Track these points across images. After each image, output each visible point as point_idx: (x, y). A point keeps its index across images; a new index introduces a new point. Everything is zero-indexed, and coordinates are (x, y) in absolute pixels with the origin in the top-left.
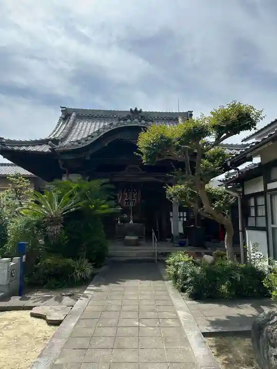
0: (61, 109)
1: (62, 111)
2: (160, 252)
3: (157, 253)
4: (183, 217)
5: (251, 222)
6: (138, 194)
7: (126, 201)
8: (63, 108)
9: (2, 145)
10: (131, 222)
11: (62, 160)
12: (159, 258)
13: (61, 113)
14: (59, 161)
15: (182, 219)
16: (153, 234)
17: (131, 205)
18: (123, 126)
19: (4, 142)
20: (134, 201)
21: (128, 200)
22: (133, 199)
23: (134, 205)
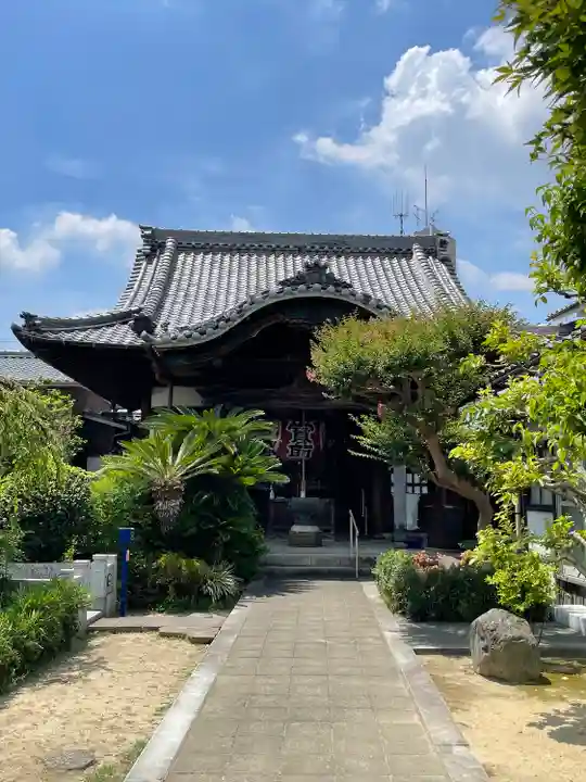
0: (141, 232)
1: (142, 236)
2: (364, 557)
3: (360, 559)
4: (420, 485)
6: (318, 431)
7: (292, 447)
8: (146, 229)
9: (36, 330)
10: (303, 495)
12: (364, 569)
13: (141, 241)
15: (417, 489)
16: (352, 519)
17: (303, 456)
18: (291, 297)
19: (39, 325)
20: (311, 447)
21: (296, 446)
22: (308, 444)
23: (308, 456)
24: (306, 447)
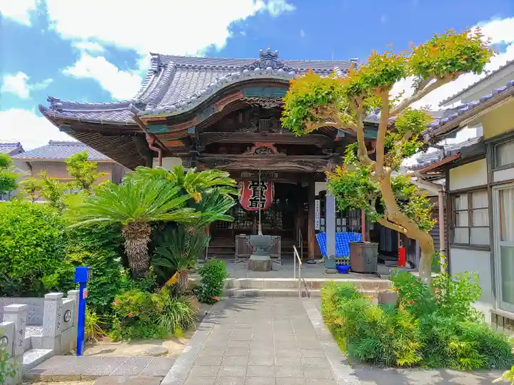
0: (151, 57)
1: (152, 60)
4: (341, 226)
5: (461, 235)
6: (269, 190)
7: (252, 201)
8: (154, 54)
10: (260, 233)
11: (152, 135)
13: (151, 63)
14: (148, 137)
16: (295, 252)
17: (259, 207)
19: (60, 106)
20: (265, 200)
21: (255, 200)
22: (263, 198)
23: (263, 206)
24: (261, 200)
